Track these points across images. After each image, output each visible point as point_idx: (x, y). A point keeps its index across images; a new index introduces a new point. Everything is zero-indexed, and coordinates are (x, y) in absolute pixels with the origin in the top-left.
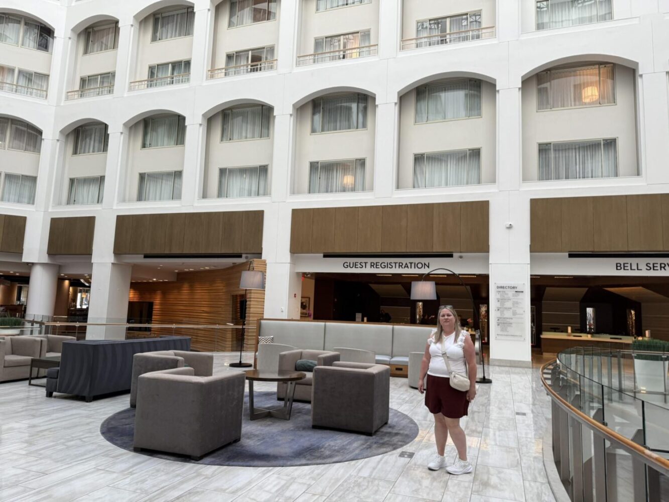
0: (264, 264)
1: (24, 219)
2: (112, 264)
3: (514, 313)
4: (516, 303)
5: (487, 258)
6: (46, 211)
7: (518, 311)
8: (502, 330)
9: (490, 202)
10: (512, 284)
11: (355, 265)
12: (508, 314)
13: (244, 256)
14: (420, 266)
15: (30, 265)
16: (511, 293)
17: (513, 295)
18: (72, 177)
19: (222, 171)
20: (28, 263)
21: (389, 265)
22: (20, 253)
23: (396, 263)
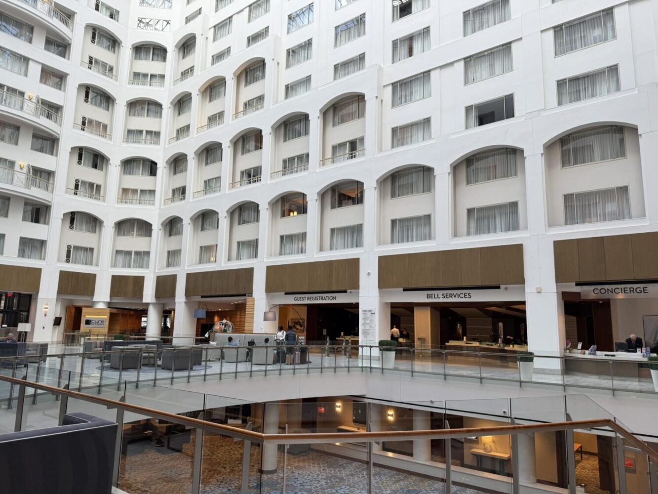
0: (254, 299)
1: (143, 277)
2: (185, 302)
3: (371, 327)
4: (371, 320)
5: (358, 293)
6: (154, 272)
7: (373, 325)
8: (364, 337)
9: (360, 259)
10: (370, 308)
11: (300, 299)
12: (367, 327)
13: (247, 295)
14: (331, 298)
15: (148, 304)
16: (369, 314)
17: (370, 316)
18: (169, 250)
19: (239, 243)
20: (146, 303)
21: (316, 299)
22: (141, 297)
23: (319, 297)
